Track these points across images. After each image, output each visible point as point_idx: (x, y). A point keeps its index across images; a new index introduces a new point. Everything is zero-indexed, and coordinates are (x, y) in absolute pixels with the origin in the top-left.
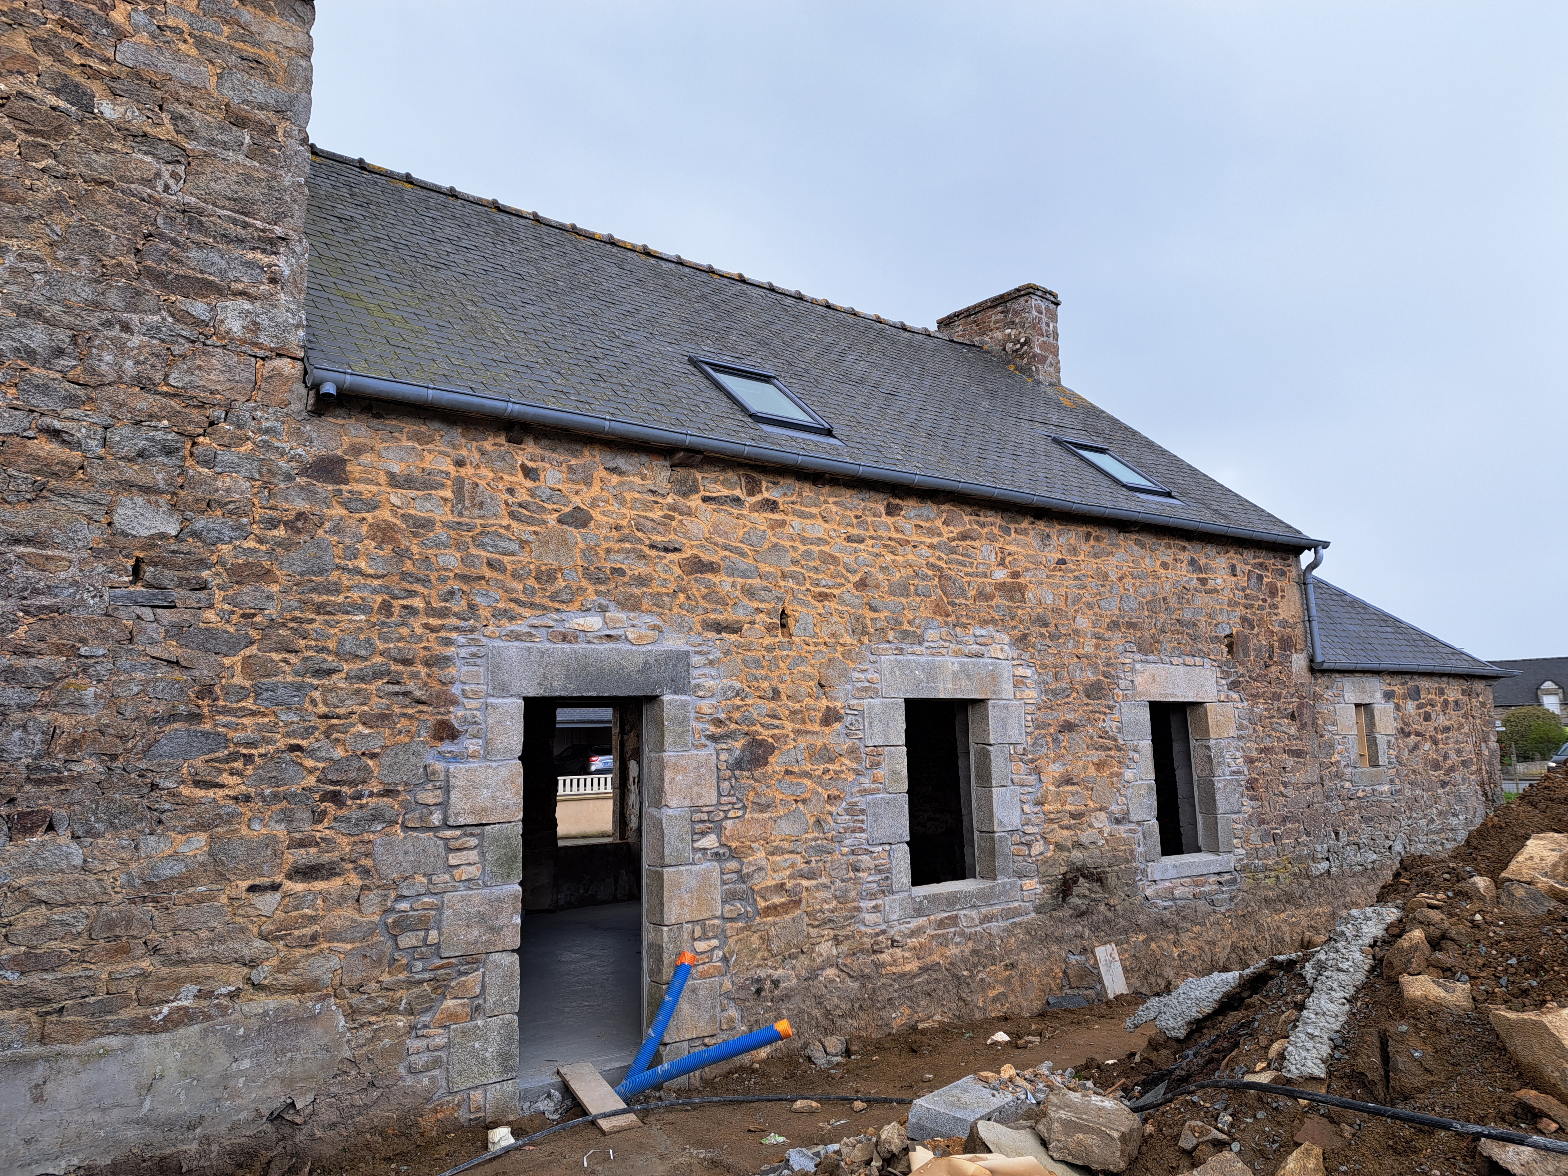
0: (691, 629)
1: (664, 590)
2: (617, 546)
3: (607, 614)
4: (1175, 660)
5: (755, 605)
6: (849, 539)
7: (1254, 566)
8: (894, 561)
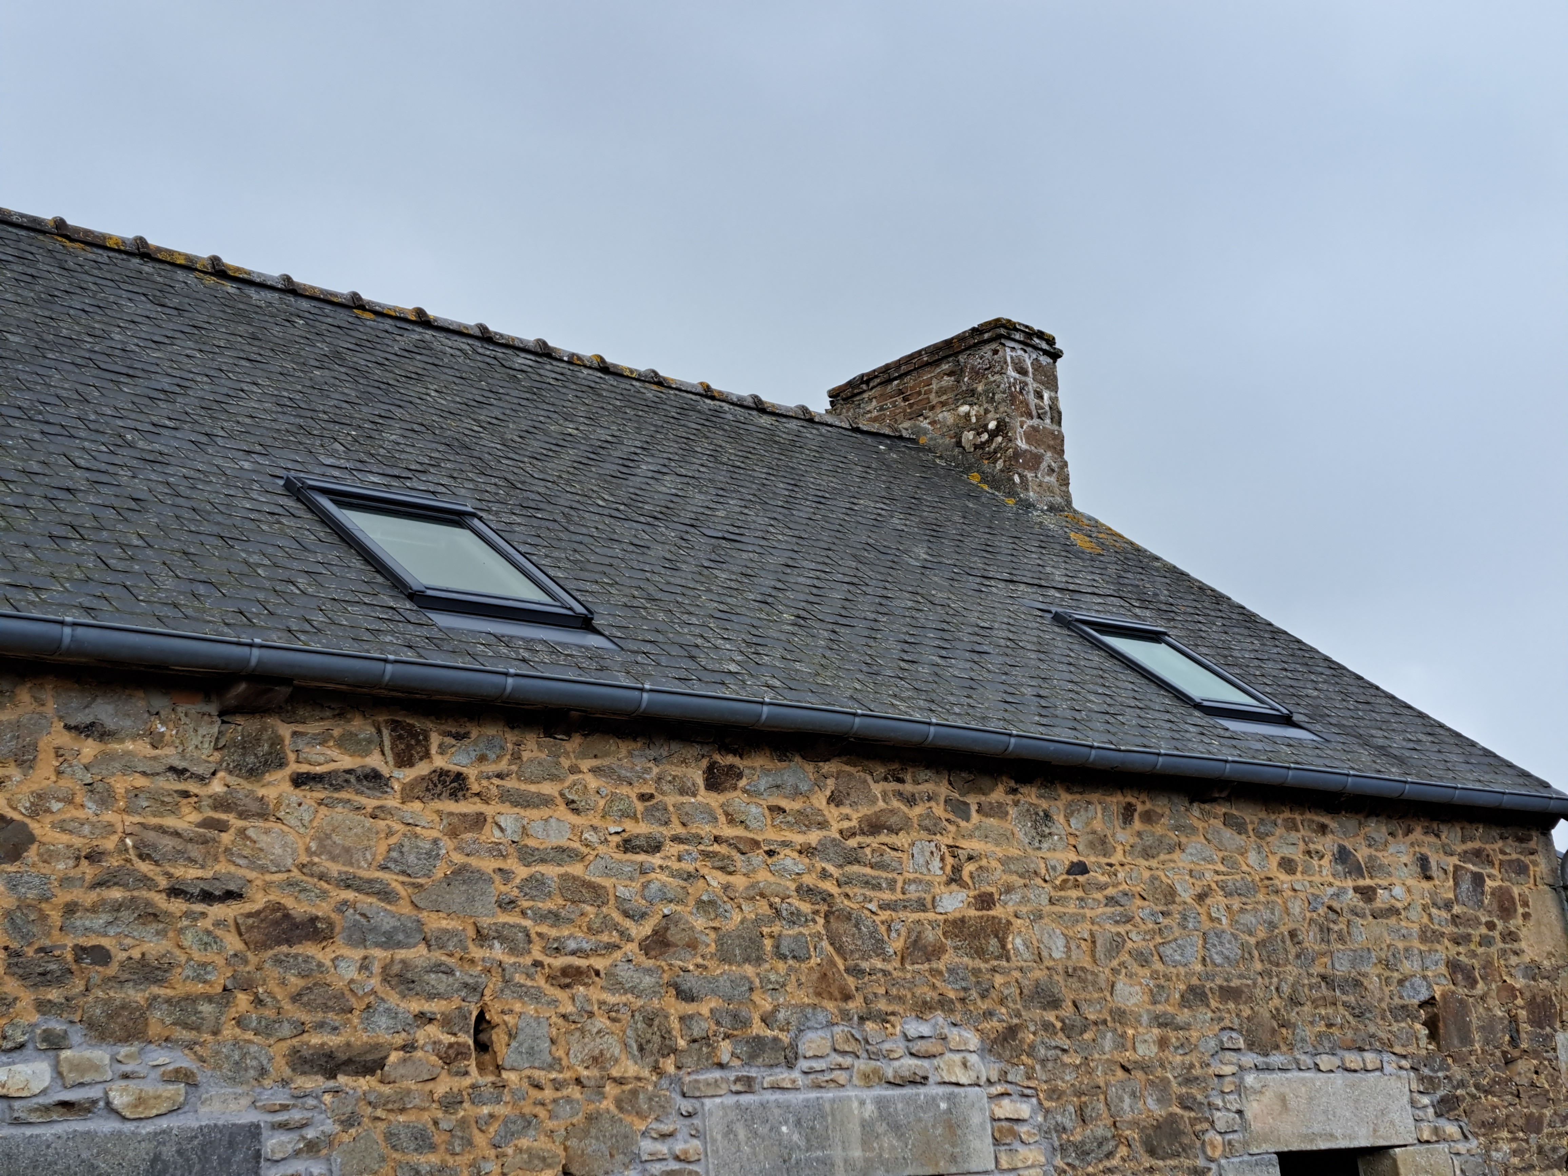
0: (263, 1072)
1: (200, 988)
2: (92, 897)
3: (65, 1054)
4: (1325, 1062)
5: (415, 1006)
6: (628, 845)
7: (1465, 856)
8: (726, 887)
